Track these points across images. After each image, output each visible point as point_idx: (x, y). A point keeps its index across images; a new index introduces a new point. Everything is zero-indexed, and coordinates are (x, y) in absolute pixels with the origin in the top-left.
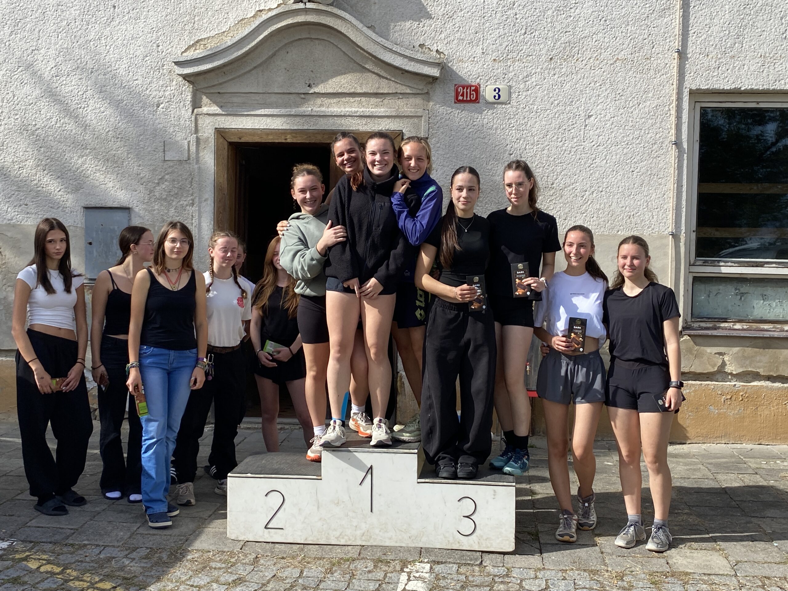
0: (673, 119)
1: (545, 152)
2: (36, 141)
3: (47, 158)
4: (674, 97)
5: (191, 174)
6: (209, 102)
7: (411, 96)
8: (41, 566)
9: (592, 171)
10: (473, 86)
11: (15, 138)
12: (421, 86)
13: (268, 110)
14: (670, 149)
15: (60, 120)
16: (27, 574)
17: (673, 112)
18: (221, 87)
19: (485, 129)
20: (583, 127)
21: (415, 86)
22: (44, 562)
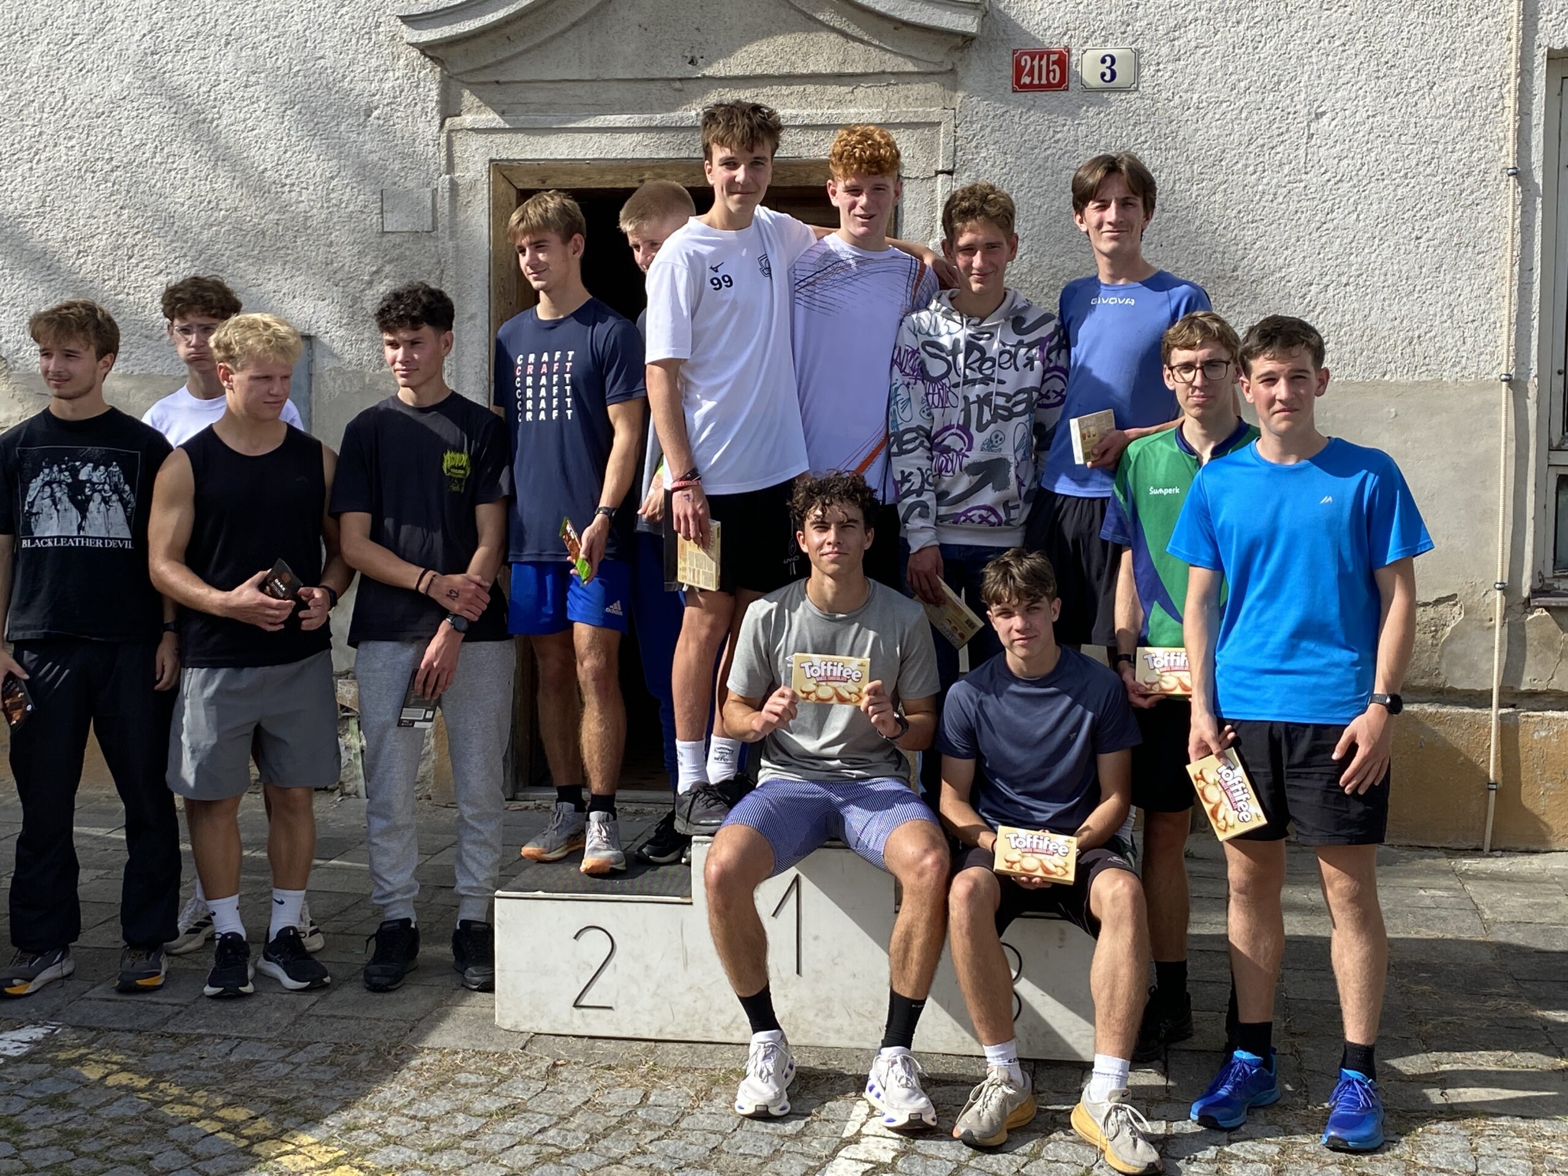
0: (1510, 117)
1: (1218, 197)
2: (111, 195)
3: (136, 230)
4: (1512, 68)
5: (439, 262)
6: (477, 102)
7: (916, 78)
8: (108, 1075)
9: (1324, 240)
10: (1054, 53)
11: (68, 188)
12: (939, 56)
13: (602, 117)
14: (1502, 186)
15: (162, 149)
16: (79, 1089)
17: (1510, 101)
18: (502, 68)
19: (1080, 147)
20: (1305, 140)
21: (925, 57)
22: (115, 1067)
